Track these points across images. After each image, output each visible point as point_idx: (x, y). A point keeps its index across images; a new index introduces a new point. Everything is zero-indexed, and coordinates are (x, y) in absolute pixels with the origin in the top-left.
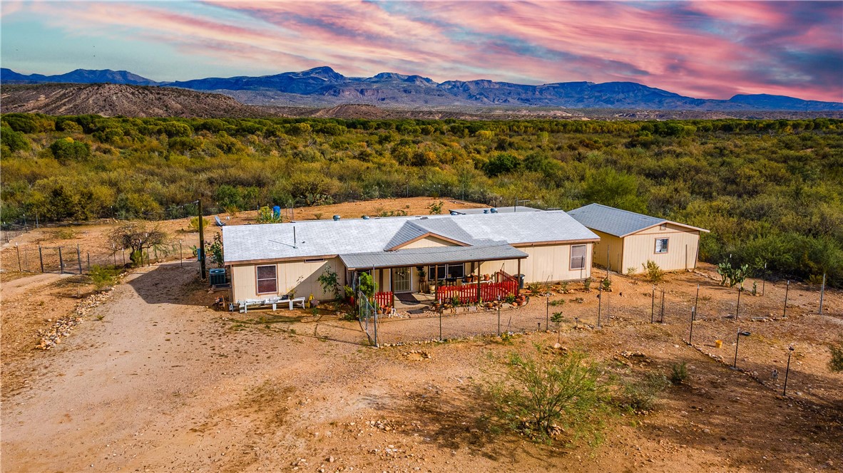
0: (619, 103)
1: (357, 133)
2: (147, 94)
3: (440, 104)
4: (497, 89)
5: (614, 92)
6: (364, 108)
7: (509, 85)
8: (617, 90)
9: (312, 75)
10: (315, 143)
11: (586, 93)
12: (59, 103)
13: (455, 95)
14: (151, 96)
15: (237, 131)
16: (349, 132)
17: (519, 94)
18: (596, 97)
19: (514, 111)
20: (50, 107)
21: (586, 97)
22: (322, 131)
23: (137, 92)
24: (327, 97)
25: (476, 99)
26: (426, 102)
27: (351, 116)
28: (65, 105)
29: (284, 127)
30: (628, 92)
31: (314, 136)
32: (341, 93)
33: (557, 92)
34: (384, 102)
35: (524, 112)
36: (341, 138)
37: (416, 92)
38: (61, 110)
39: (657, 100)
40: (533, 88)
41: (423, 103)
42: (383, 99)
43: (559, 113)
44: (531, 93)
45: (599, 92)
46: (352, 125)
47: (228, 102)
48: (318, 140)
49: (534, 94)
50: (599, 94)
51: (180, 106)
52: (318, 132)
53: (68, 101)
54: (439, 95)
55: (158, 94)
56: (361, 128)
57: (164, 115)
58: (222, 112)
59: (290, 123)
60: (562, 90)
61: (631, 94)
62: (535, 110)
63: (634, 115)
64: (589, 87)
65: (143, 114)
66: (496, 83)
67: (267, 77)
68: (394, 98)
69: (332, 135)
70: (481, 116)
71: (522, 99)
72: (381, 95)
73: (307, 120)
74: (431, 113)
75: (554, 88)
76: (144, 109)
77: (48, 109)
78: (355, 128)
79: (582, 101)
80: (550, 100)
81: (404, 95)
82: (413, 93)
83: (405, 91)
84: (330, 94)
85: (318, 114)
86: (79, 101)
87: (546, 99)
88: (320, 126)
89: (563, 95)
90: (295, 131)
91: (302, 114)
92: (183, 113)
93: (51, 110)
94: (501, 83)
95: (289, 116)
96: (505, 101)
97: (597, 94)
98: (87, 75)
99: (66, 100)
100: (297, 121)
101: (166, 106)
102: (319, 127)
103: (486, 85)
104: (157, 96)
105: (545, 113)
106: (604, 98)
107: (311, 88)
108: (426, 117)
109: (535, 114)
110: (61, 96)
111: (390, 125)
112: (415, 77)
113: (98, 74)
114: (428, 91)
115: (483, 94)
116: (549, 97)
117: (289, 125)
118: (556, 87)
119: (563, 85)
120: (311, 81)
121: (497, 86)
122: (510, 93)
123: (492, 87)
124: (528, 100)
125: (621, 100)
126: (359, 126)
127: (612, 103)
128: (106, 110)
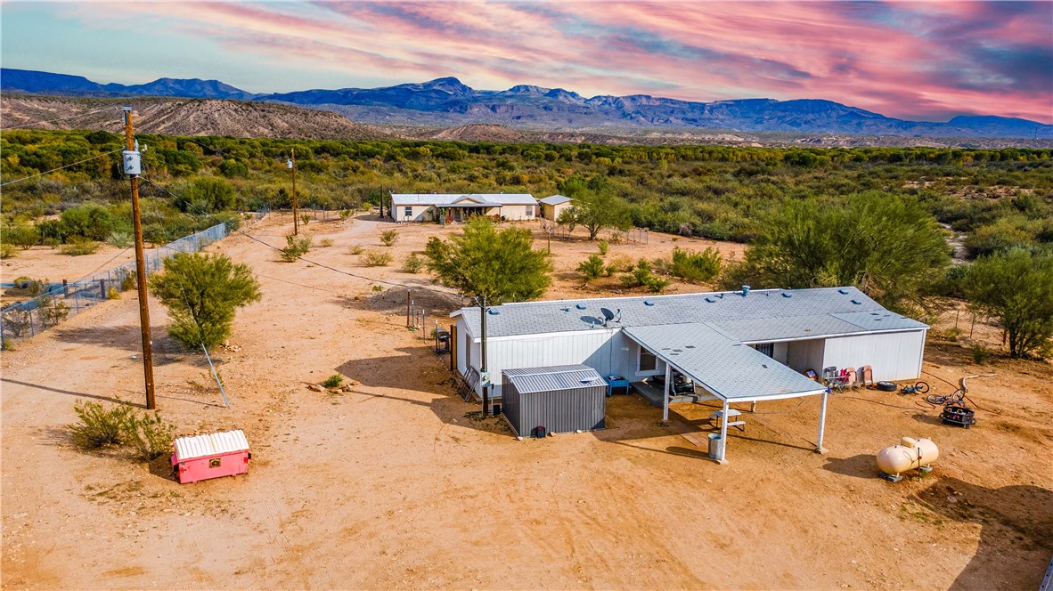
0: (807, 126)
1: (478, 158)
2: (251, 111)
3: (586, 124)
4: (657, 106)
5: (802, 112)
6: (493, 129)
7: (672, 101)
8: (805, 109)
9: (434, 88)
10: (434, 167)
11: (767, 112)
12: (157, 121)
13: (606, 114)
14: (255, 113)
15: (357, 154)
16: (470, 157)
17: (684, 113)
18: (779, 118)
19: (674, 133)
20: (148, 125)
21: (767, 117)
22: (442, 156)
23: (240, 109)
24: (452, 115)
25: (631, 118)
26: (570, 121)
27: (478, 138)
28: (164, 123)
29: (403, 151)
30: (819, 112)
31: (433, 161)
32: (469, 110)
33: (730, 111)
34: (519, 121)
35: (686, 136)
36: (460, 163)
37: (559, 110)
38: (160, 129)
39: (855, 121)
40: (702, 107)
41: (566, 122)
42: (519, 118)
43: (728, 138)
44: (699, 112)
45: (783, 111)
46: (475, 150)
47: (339, 121)
48: (437, 165)
49: (702, 113)
50: (783, 114)
51: (287, 125)
52: (437, 156)
53: (167, 118)
54: (585, 113)
55: (263, 111)
56: (483, 153)
57: (271, 135)
58: (332, 132)
59: (409, 146)
60: (737, 109)
61: (823, 114)
62: (700, 133)
63: (819, 141)
64: (771, 105)
65: (247, 134)
66: (656, 99)
67: (382, 89)
68: (532, 116)
69: (452, 160)
70: (632, 140)
71: (687, 119)
72: (516, 113)
73: (427, 143)
74: (572, 135)
75: (727, 106)
76: (248, 128)
77: (146, 127)
78: (478, 152)
79: (761, 122)
80: (722, 120)
81: (544, 112)
82: (555, 110)
83: (545, 108)
84: (455, 111)
85: (440, 135)
86: (178, 118)
87: (717, 119)
88: (440, 150)
89: (738, 115)
90: (415, 156)
91: (422, 134)
92: (290, 133)
93: (150, 129)
94: (663, 99)
95: (407, 138)
96: (666, 121)
97: (780, 114)
98: (172, 85)
99: (165, 117)
100: (417, 145)
101: (271, 125)
102: (439, 152)
103: (644, 101)
104: (262, 114)
105: (711, 137)
106: (788, 119)
107: (433, 103)
108: (566, 140)
109: (699, 138)
110: (159, 113)
111: (516, 150)
112: (559, 90)
113: (184, 84)
114: (573, 109)
115: (640, 112)
116: (721, 117)
117: (408, 149)
118: (731, 105)
119: (738, 103)
120: (433, 95)
121: (658, 103)
122: (672, 112)
123: (651, 104)
124: (695, 120)
125: (809, 122)
126: (482, 151)
127: (799, 125)
128: (208, 129)
